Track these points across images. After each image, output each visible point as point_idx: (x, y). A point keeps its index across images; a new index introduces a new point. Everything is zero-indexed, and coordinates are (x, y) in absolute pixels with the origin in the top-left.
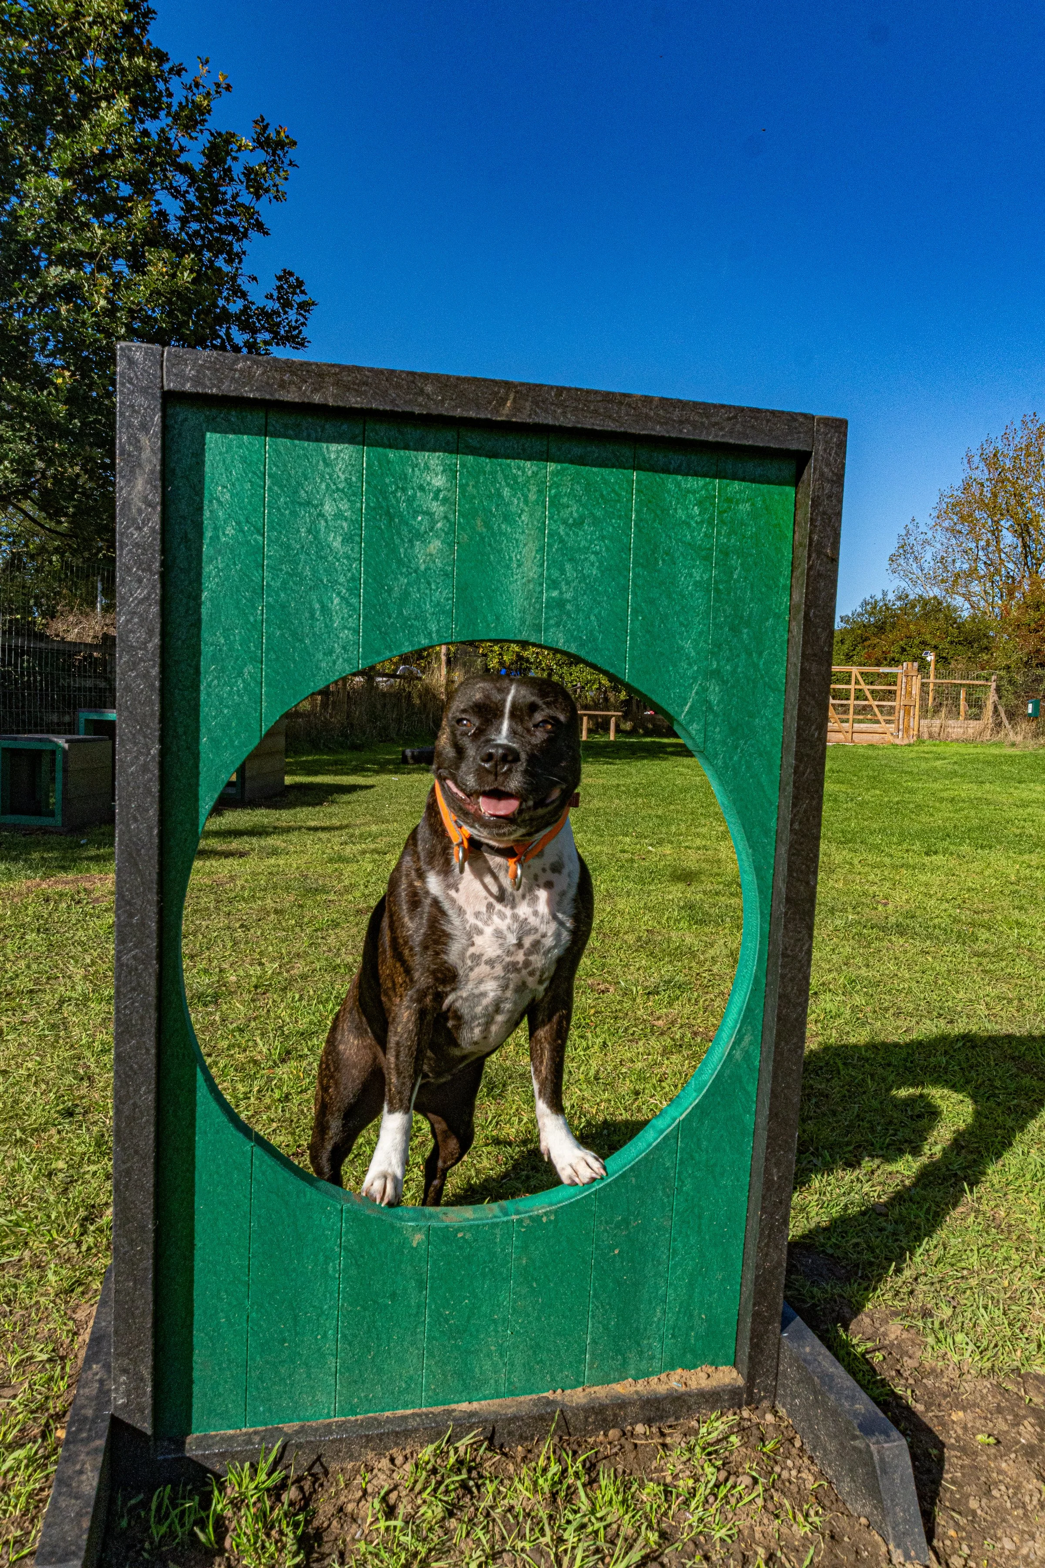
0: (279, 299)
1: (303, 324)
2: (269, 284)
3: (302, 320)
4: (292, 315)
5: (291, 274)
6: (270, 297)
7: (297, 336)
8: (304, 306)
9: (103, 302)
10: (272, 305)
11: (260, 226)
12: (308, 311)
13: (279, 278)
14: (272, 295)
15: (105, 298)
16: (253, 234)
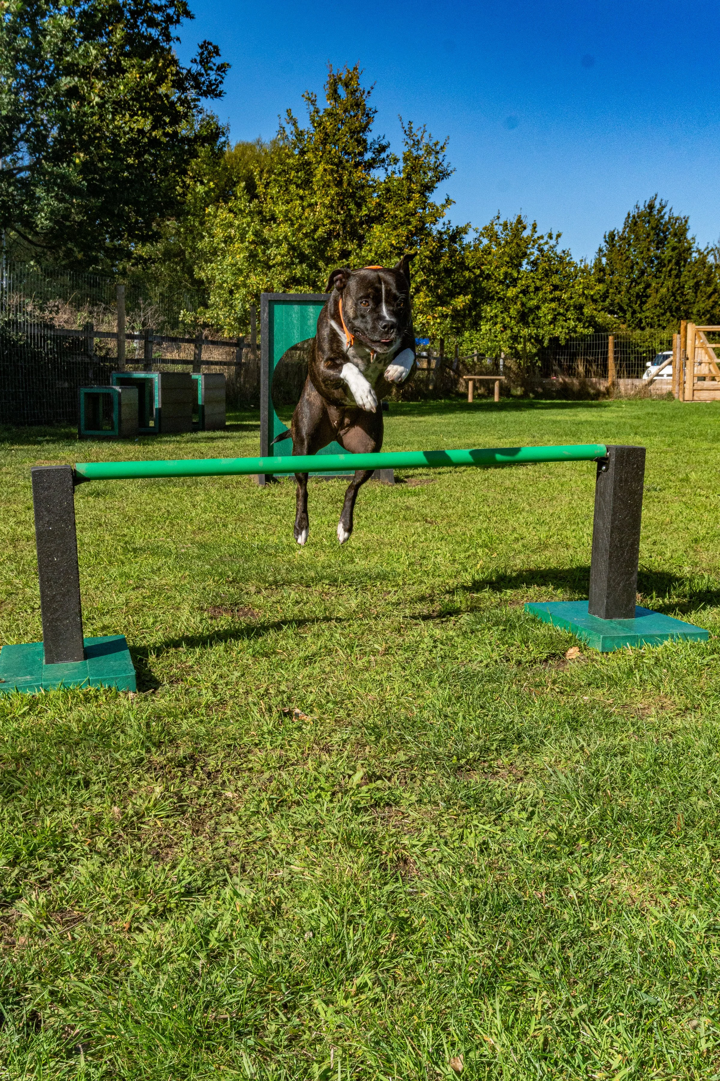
0: (201, 62)
1: (221, 82)
2: (195, 52)
3: (220, 79)
4: (213, 76)
5: (210, 44)
6: (194, 61)
7: (215, 90)
8: (222, 68)
9: (97, 99)
10: (196, 68)
11: (188, 14)
12: (224, 71)
13: (201, 47)
14: (195, 60)
15: (99, 96)
16: (183, 20)
